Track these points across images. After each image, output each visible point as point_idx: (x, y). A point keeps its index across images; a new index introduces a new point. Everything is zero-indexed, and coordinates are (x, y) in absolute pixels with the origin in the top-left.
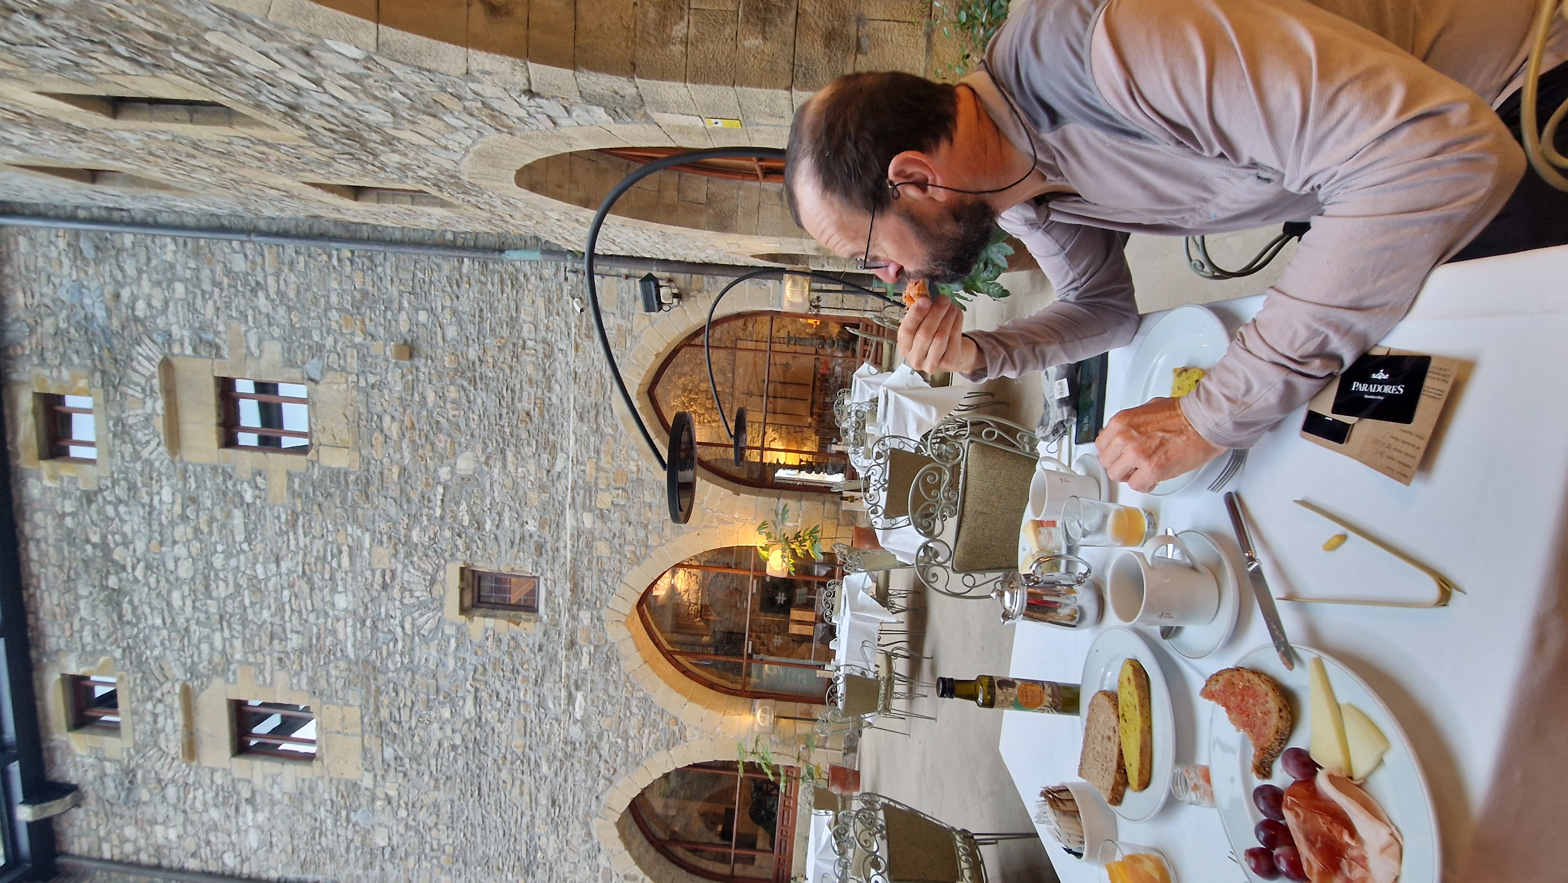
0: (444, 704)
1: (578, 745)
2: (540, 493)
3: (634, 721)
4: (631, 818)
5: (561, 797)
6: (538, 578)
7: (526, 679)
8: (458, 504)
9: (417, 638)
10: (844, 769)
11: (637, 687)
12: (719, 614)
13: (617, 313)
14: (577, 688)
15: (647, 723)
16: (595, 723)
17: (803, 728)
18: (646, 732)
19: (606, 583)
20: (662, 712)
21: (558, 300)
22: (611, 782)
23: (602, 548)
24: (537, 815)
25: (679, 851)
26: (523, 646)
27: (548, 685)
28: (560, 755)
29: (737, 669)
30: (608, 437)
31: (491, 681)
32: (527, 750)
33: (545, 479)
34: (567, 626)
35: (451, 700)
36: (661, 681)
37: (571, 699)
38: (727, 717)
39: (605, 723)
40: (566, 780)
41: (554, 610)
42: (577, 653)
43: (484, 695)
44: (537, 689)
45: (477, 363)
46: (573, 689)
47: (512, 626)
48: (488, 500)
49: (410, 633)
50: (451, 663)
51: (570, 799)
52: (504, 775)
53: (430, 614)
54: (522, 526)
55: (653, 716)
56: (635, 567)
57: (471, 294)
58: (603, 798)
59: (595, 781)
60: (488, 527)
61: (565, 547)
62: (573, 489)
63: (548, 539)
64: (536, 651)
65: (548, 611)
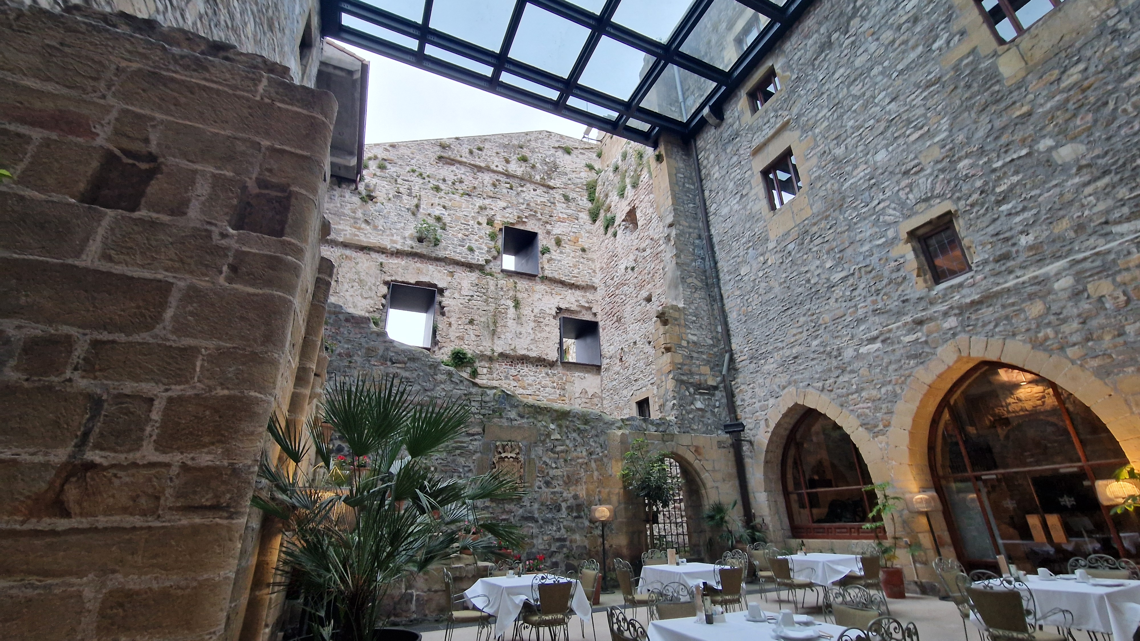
0: (835, 259)
1: (840, 358)
2: (1072, 228)
3: (874, 393)
4: (802, 412)
5: (801, 361)
6: (970, 269)
7: (874, 302)
8: (1016, 173)
9: (874, 217)
10: (902, 583)
11: (904, 386)
12: (1007, 437)
14: (883, 341)
15: (877, 403)
16: (861, 364)
17: (926, 540)
18: (869, 405)
20: (890, 412)
22: (822, 391)
23: (1036, 309)
24: (785, 350)
25: (792, 452)
26: (901, 289)
27: (877, 319)
28: (828, 349)
29: (956, 466)
31: (864, 280)
32: (824, 326)
33: (1092, 225)
34: (935, 312)
35: (840, 262)
36: (917, 404)
37: (872, 340)
38: (908, 468)
39: (864, 371)
40: (813, 359)
41: (945, 296)
42: (914, 329)
43: (851, 281)
44: (870, 313)
46: (881, 338)
48: (1036, 192)
49: (877, 210)
50: (866, 248)
51: (802, 367)
52: (802, 320)
53: (898, 214)
54: (1022, 233)
55: (884, 406)
56: (1029, 346)
58: (810, 389)
59: (819, 379)
61: (1017, 277)
62: (1097, 254)
63: (1020, 260)
64: (902, 299)
65: (943, 292)
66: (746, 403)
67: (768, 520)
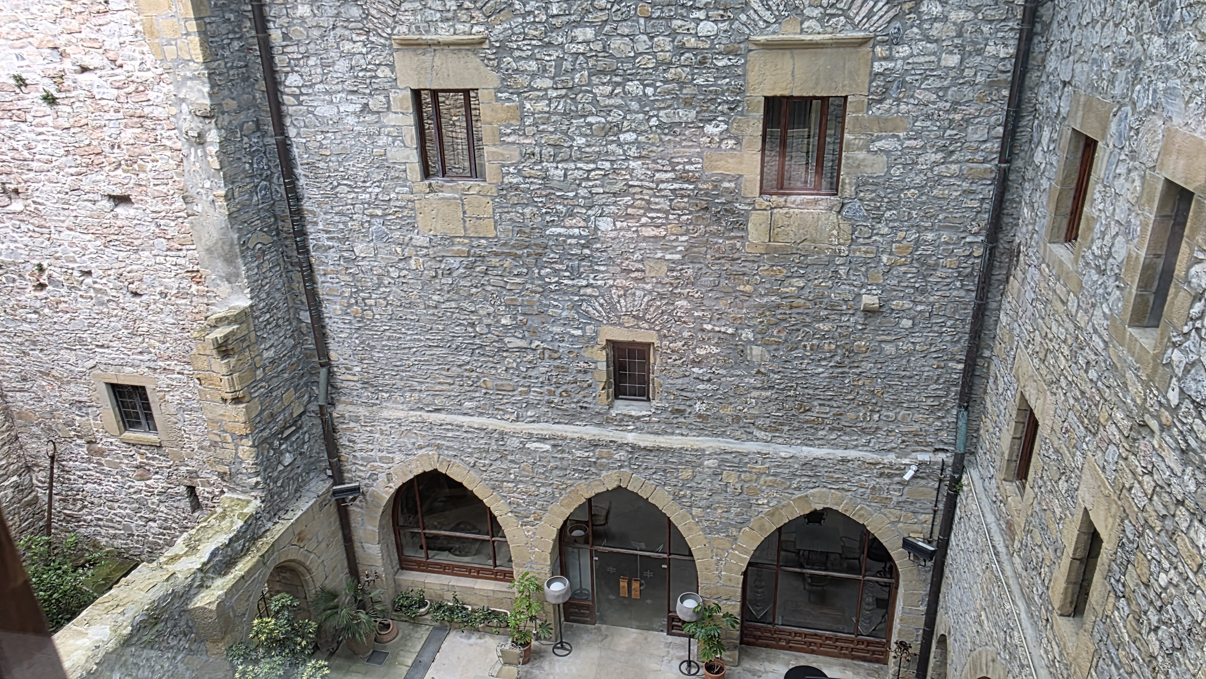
2: (732, 415)
5: (449, 427)
8: (717, 345)
13: (903, 499)
16: (525, 458)
21: (916, 442)
22: (472, 467)
26: (584, 394)
27: (550, 412)
30: (788, 484)
31: (546, 363)
32: (484, 391)
33: (745, 421)
37: (543, 439)
41: (621, 422)
43: (530, 357)
44: (544, 403)
45: (858, 371)
46: (552, 442)
47: (602, 385)
48: (722, 372)
49: (582, 293)
50: (558, 329)
51: (450, 434)
54: (699, 399)
57: (927, 369)
58: (457, 460)
59: (471, 455)
60: (695, 370)
63: (690, 420)
64: (581, 404)
65: (621, 417)
66: (358, 447)
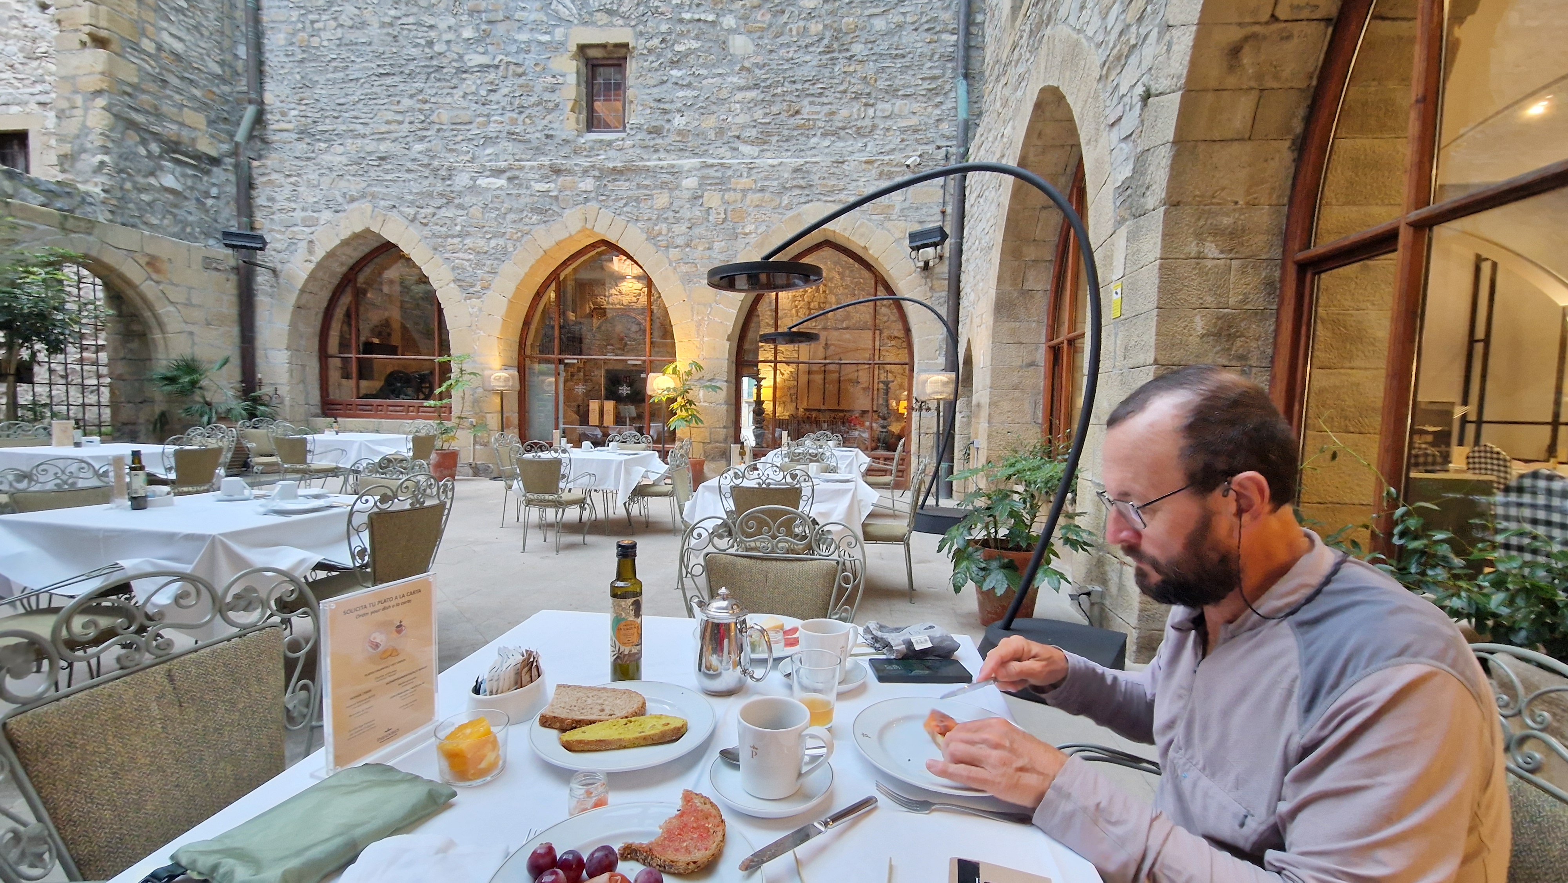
0: (478, 30)
1: (449, 182)
2: (715, 128)
3: (481, 243)
4: (376, 244)
5: (389, 167)
6: (624, 131)
7: (514, 122)
8: (697, 38)
11: (518, 244)
12: (599, 328)
13: (907, 204)
14: (510, 179)
15: (481, 257)
16: (474, 200)
17: (493, 421)
18: (471, 257)
19: (626, 205)
20: (494, 273)
21: (917, 140)
22: (412, 221)
23: (662, 199)
24: (367, 141)
25: (346, 299)
26: (549, 118)
27: (510, 146)
28: (436, 163)
29: (545, 349)
30: (778, 201)
31: (508, 83)
32: (437, 126)
33: (730, 134)
34: (576, 165)
35: (483, 37)
36: (527, 269)
37: (498, 172)
38: (495, 342)
39: (475, 211)
40: (409, 171)
41: (591, 151)
42: (548, 177)
43: (492, 76)
44: (504, 134)
46: (508, 174)
47: (570, 105)
48: (704, 72)
50: (523, 37)
51: (389, 177)
52: (406, 102)
53: (575, 11)
54: (679, 111)
55: (488, 262)
56: (645, 236)
57: (920, 45)
58: (394, 213)
59: (412, 203)
60: (675, 72)
61: (660, 159)
62: (722, 165)
63: (668, 140)
64: (546, 132)
65: (591, 144)
66: (277, 206)
67: (284, 391)
